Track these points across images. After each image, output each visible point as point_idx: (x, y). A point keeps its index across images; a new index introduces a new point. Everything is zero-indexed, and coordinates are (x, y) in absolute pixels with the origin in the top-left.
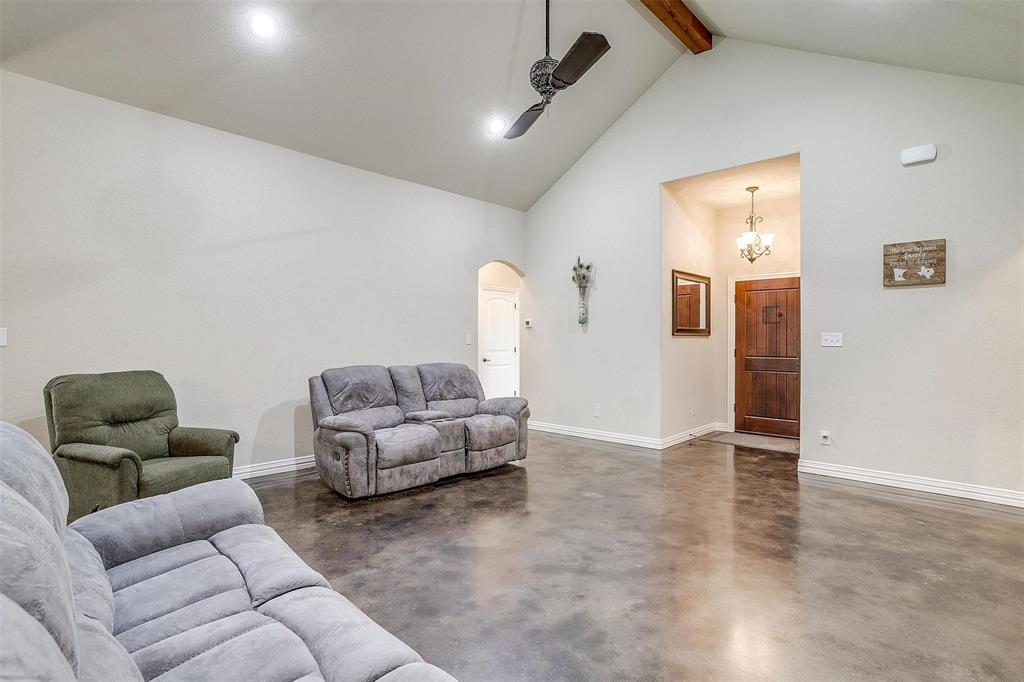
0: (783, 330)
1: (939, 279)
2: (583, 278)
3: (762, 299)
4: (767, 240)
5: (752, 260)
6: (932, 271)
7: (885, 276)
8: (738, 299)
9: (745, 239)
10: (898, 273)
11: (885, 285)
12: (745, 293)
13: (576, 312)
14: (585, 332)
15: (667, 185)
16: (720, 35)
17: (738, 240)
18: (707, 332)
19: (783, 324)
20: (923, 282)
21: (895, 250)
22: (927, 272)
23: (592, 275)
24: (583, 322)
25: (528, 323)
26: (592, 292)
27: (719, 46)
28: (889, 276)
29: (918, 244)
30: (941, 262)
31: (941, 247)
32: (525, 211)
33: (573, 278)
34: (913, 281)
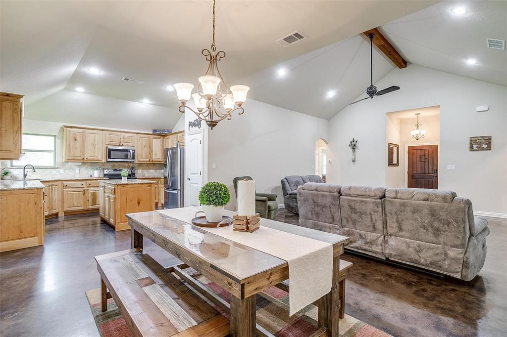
0: (427, 164)
1: (489, 148)
2: (354, 146)
3: (419, 153)
4: (423, 132)
5: (417, 139)
6: (486, 146)
7: (470, 147)
8: (409, 152)
9: (415, 132)
10: (475, 147)
11: (470, 150)
12: (412, 150)
13: (351, 157)
14: (354, 164)
15: (387, 113)
16: (410, 63)
17: (412, 132)
18: (397, 165)
19: (427, 162)
20: (483, 149)
21: (473, 139)
22: (485, 146)
23: (357, 144)
24: (354, 161)
25: (330, 161)
26: (357, 150)
27: (409, 67)
28: (472, 148)
29: (482, 137)
30: (490, 143)
31: (490, 138)
32: (328, 120)
33: (350, 145)
34: (480, 149)
